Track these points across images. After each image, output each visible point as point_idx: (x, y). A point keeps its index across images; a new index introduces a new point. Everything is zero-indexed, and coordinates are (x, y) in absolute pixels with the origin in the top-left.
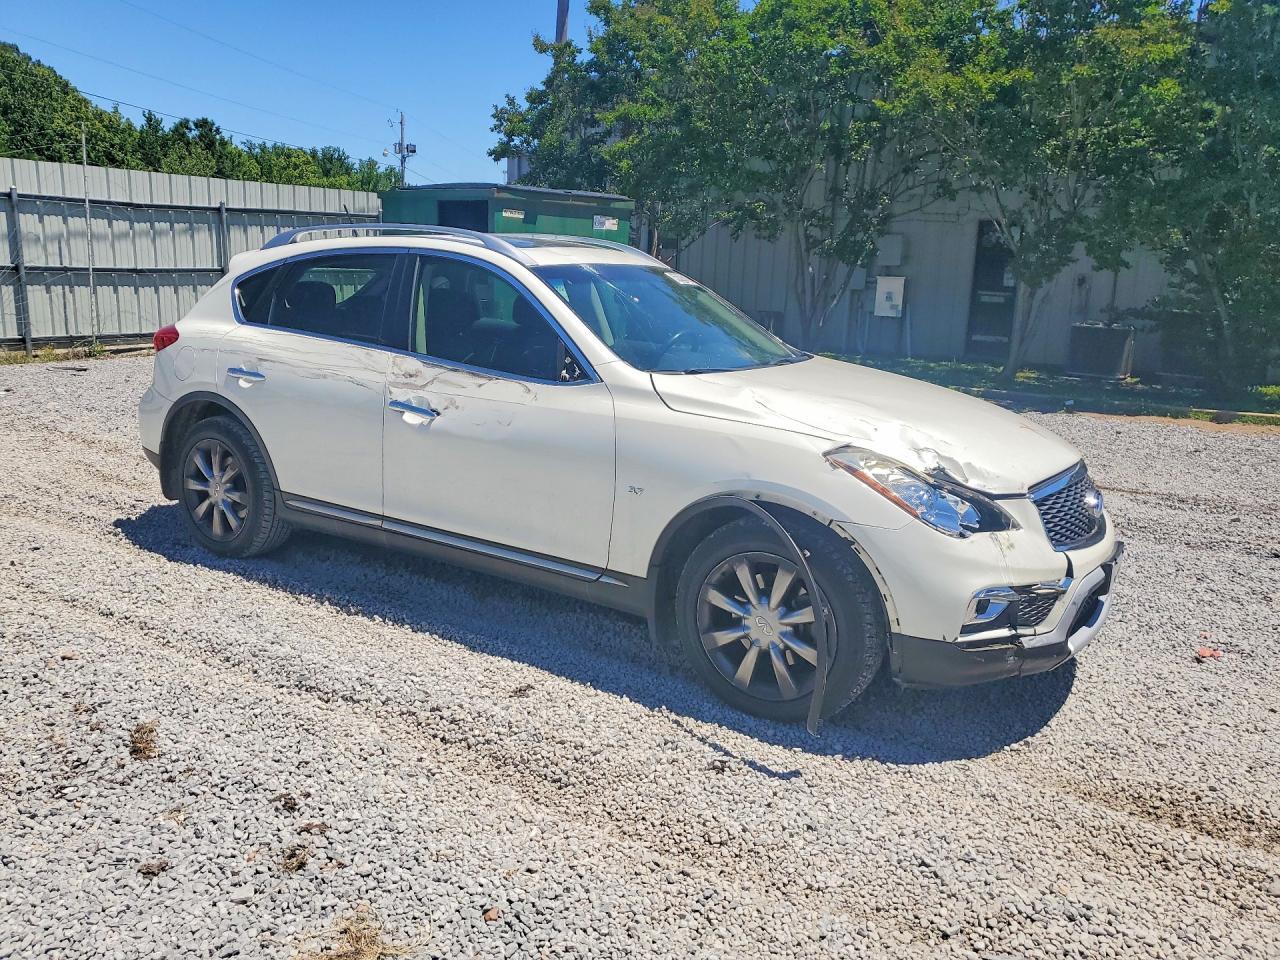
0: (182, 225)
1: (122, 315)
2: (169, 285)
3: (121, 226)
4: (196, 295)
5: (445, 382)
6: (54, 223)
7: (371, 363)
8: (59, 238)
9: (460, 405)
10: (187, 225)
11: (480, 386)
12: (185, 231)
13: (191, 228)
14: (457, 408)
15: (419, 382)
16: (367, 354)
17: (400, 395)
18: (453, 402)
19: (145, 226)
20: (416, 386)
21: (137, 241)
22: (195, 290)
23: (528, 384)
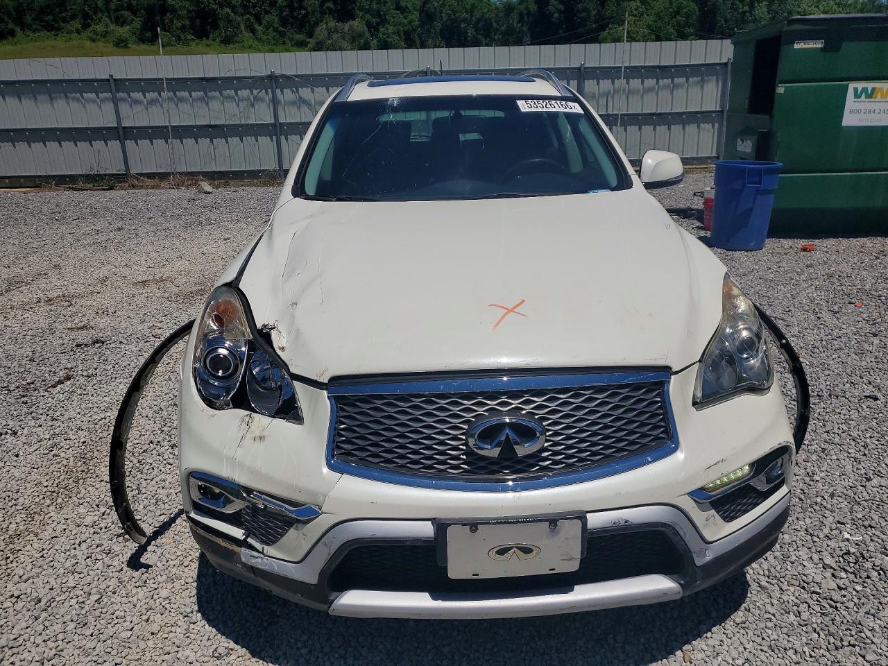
0: (695, 78)
1: (642, 145)
2: (679, 124)
3: (650, 82)
4: (699, 131)
6: (606, 84)
8: (607, 94)
10: (700, 78)
12: (697, 83)
13: (702, 80)
19: (667, 81)
21: (660, 93)
22: (698, 127)
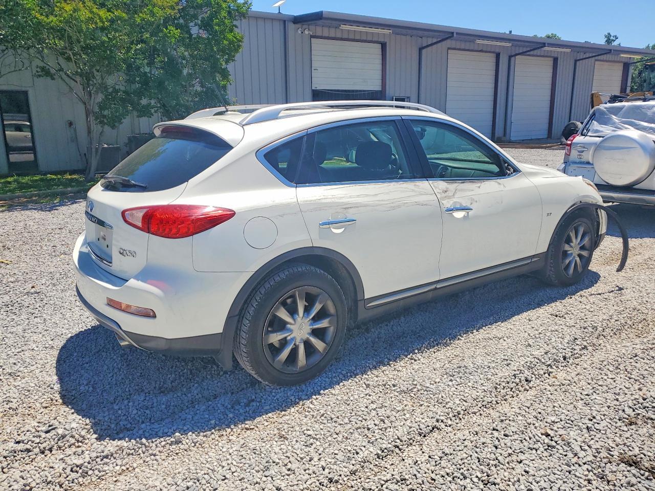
5: (462, 190)
7: (421, 190)
9: (477, 200)
11: (479, 187)
14: (476, 201)
15: (450, 194)
16: (415, 185)
17: (448, 204)
18: (473, 200)
20: (450, 196)
23: (498, 180)
